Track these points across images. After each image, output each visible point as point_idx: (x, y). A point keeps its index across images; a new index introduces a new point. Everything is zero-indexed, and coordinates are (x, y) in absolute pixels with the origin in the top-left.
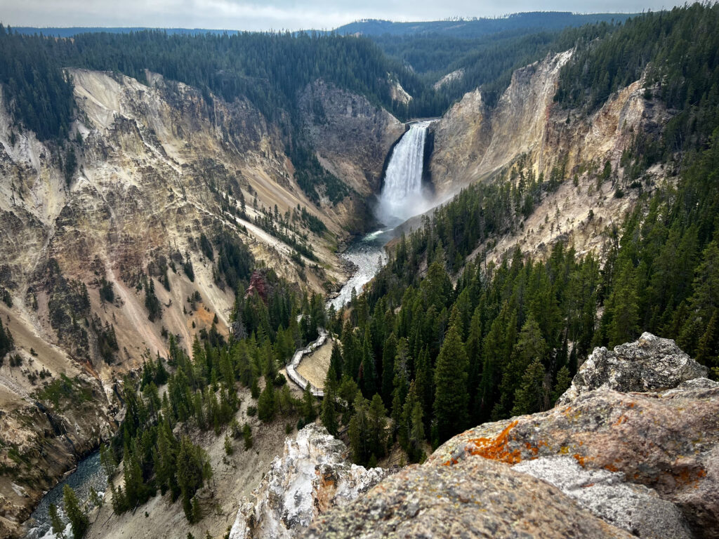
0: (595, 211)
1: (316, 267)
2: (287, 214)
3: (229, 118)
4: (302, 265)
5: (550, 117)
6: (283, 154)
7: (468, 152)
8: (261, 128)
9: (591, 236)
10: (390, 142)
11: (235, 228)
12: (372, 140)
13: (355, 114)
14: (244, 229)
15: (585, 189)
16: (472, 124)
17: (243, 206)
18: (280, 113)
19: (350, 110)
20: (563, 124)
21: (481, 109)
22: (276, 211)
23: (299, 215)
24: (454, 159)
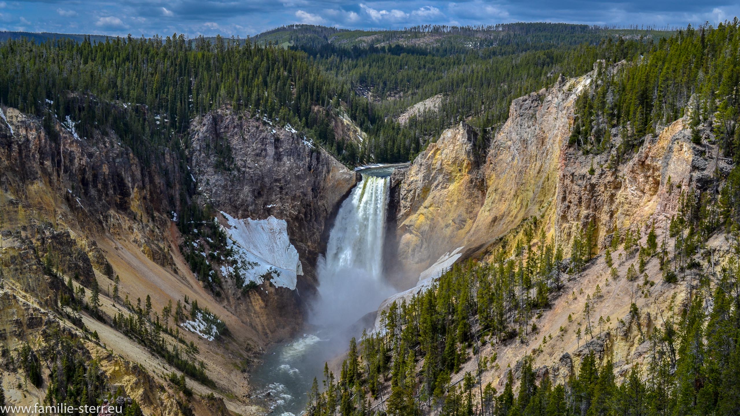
0: (640, 303)
1: (211, 398)
2: (167, 311)
3: (83, 162)
4: (189, 393)
5: (566, 166)
6: (165, 215)
7: (452, 215)
8: (133, 176)
9: (636, 341)
10: (333, 198)
11: (79, 332)
12: (305, 195)
13: (278, 157)
14: (96, 335)
15: (623, 272)
16: (456, 174)
17: (95, 299)
18: (163, 154)
19: (271, 150)
20: (584, 176)
21: (468, 153)
22: (149, 305)
23: (185, 312)
24: (430, 225)
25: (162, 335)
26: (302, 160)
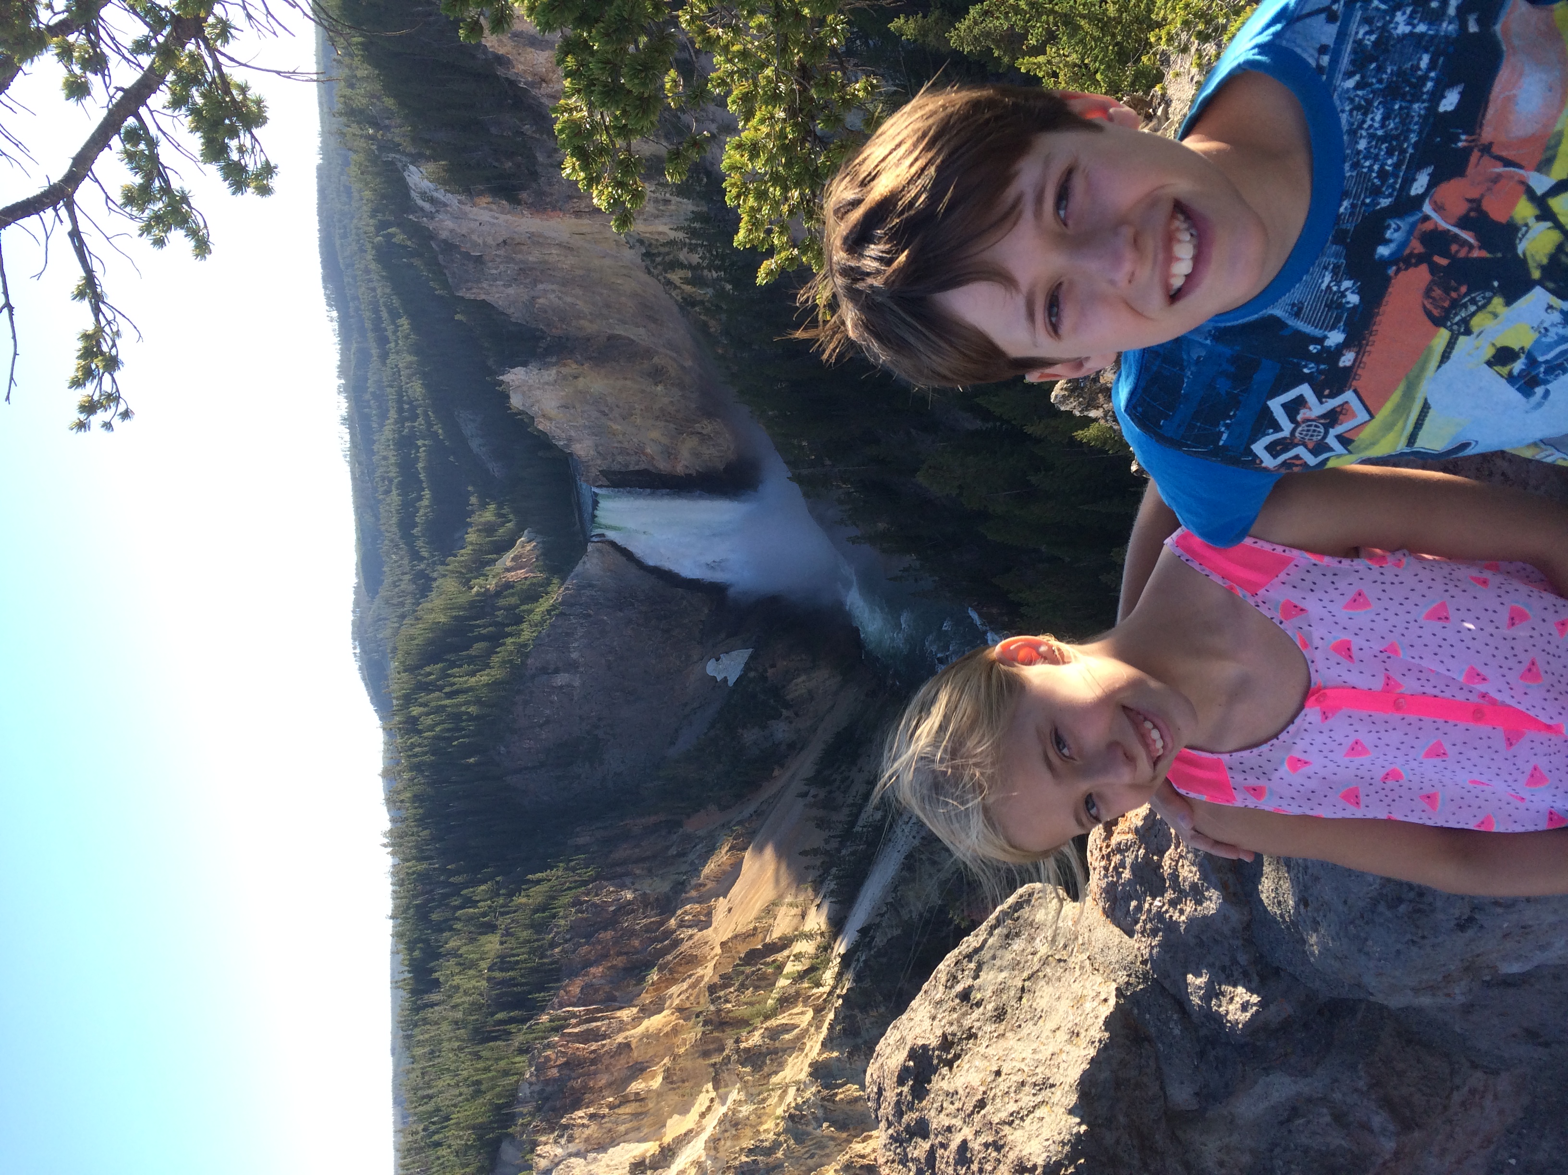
2: (822, 824)
6: (675, 837)
7: (649, 386)
10: (631, 575)
12: (630, 621)
13: (572, 667)
16: (581, 383)
17: (809, 936)
19: (561, 679)
21: (546, 366)
22: (815, 852)
23: (822, 794)
24: (667, 421)
25: (858, 829)
26: (576, 628)
